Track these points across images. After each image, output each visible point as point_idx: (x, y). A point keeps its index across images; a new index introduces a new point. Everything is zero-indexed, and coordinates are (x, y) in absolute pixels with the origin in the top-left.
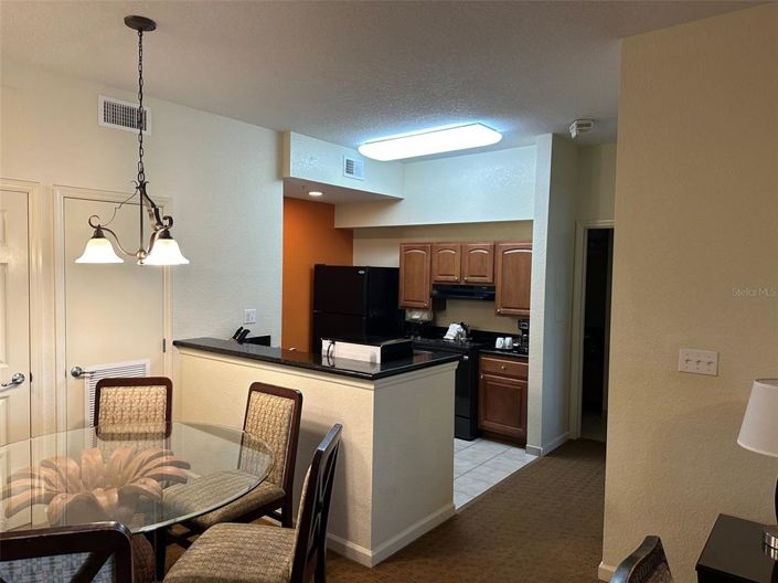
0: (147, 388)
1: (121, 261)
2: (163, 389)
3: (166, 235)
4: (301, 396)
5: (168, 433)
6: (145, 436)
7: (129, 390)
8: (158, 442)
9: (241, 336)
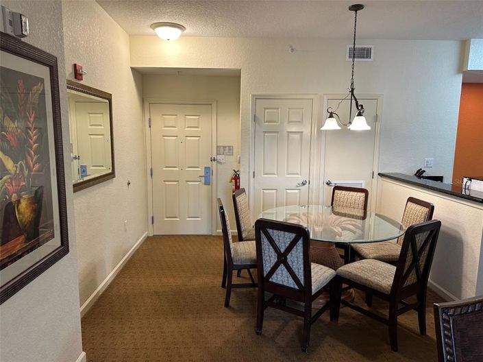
0: (356, 193)
1: (340, 128)
2: (363, 194)
3: (360, 114)
4: (433, 207)
5: (364, 218)
6: (353, 216)
7: (347, 193)
8: (358, 221)
9: (420, 174)
